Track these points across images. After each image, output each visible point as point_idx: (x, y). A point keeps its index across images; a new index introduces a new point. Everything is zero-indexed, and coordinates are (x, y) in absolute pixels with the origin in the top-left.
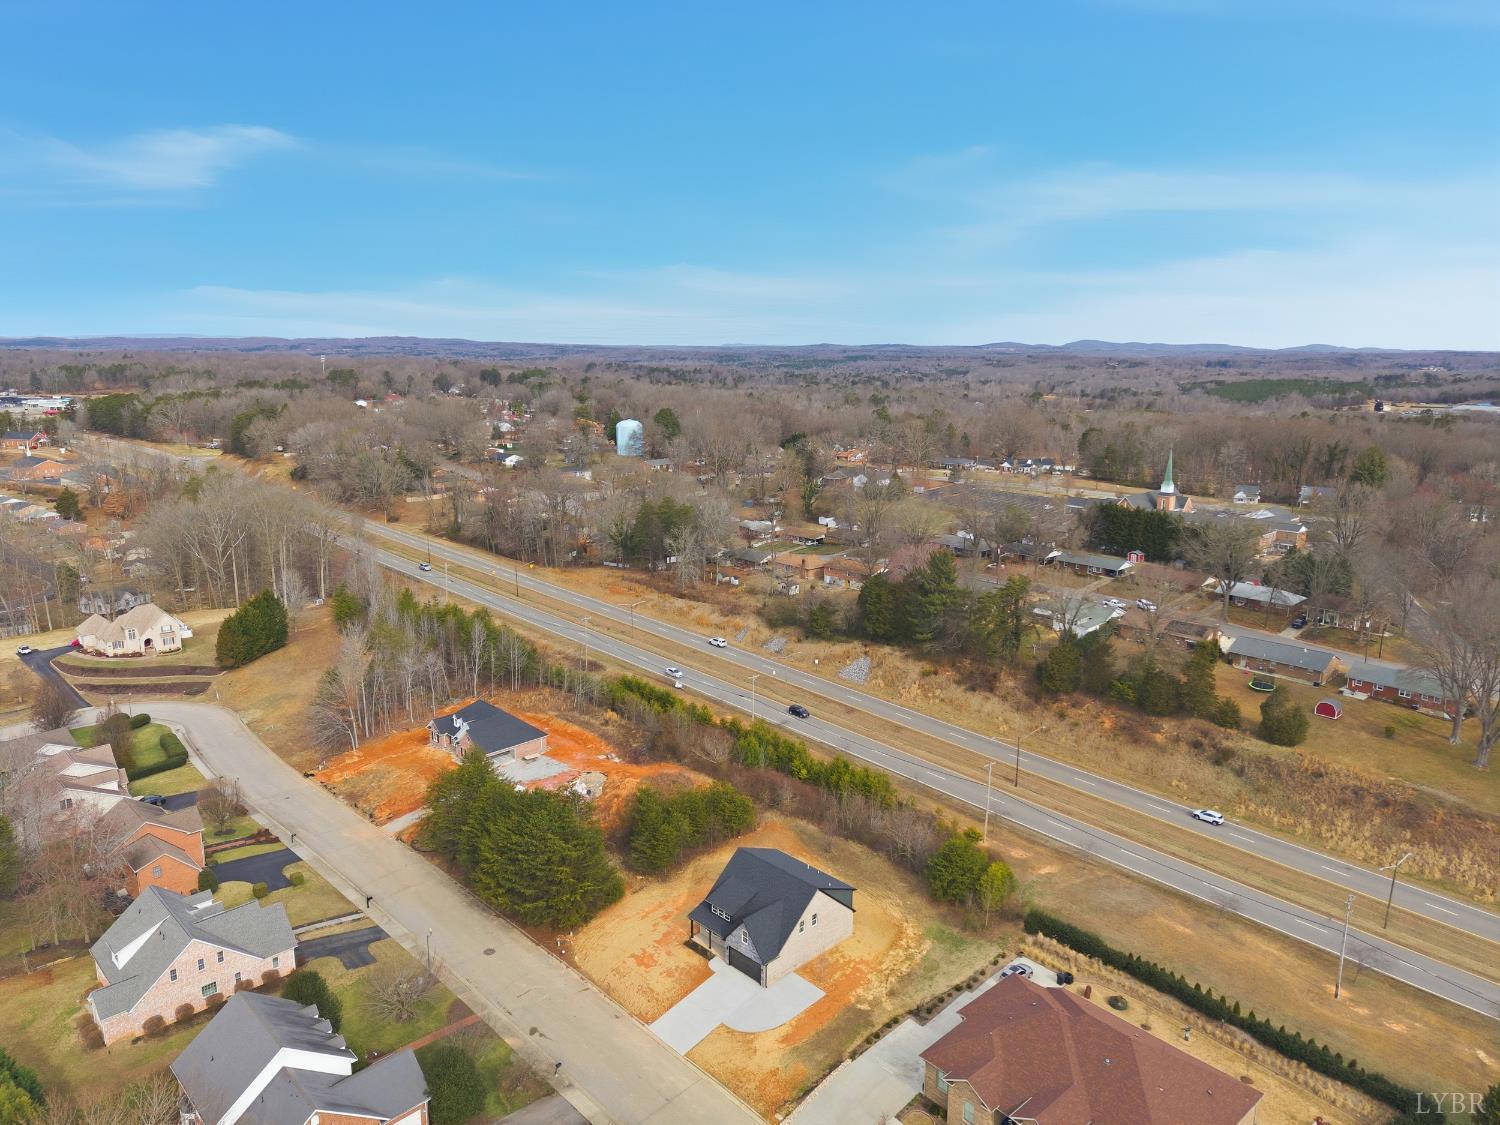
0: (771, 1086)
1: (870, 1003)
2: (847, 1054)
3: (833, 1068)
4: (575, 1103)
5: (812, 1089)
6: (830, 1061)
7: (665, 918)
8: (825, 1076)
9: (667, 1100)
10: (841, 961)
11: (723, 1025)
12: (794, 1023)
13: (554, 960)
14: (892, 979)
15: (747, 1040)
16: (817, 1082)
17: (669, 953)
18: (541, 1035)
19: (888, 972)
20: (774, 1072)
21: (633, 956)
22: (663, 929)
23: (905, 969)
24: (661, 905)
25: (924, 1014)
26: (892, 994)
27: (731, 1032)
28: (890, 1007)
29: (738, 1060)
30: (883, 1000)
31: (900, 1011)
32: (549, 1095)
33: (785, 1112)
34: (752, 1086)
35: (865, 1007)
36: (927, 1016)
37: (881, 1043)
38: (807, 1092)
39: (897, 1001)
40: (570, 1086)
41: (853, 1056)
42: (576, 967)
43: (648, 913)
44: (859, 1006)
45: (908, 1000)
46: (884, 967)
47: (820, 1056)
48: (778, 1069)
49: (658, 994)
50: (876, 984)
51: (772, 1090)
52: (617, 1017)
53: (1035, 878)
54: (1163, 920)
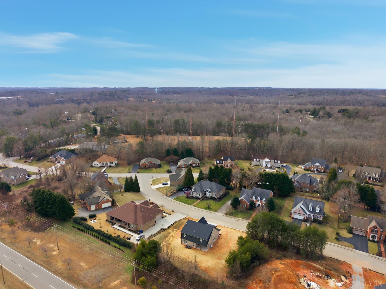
1: (174, 230)
2: (177, 222)
14: (170, 236)
19: (171, 237)
23: (167, 239)
26: (170, 233)
28: (170, 230)
31: (168, 230)
35: (175, 230)
39: (168, 232)
40: (224, 215)
44: (176, 230)
45: (166, 232)
46: (172, 238)
50: (173, 234)
53: (122, 277)
54: (86, 267)
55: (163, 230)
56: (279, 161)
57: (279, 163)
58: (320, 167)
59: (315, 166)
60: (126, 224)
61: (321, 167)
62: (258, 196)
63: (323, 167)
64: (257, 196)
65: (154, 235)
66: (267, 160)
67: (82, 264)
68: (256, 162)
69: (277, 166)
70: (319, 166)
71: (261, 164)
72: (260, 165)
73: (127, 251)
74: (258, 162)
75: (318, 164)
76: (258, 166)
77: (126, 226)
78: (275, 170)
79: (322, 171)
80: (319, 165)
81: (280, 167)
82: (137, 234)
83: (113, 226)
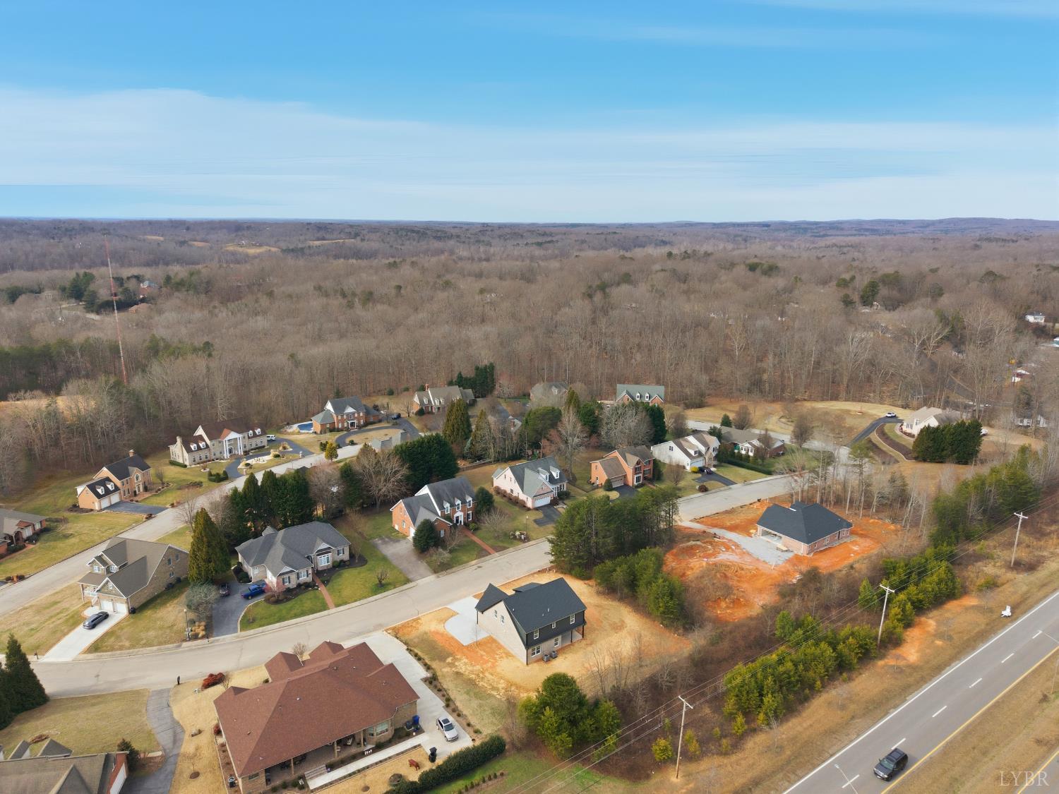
1: (452, 662)
2: (412, 648)
3: (405, 643)
4: (426, 578)
6: (411, 642)
8: (401, 641)
14: (473, 676)
16: (400, 639)
18: (476, 570)
19: (481, 675)
23: (481, 684)
25: (430, 681)
26: (458, 673)
28: (446, 670)
30: (454, 669)
32: (435, 572)
33: (392, 633)
34: (414, 623)
35: (448, 661)
36: (428, 682)
37: (413, 660)
38: (398, 637)
39: (449, 674)
41: (410, 651)
44: (450, 660)
45: (448, 679)
46: (487, 674)
47: (416, 640)
48: (419, 630)
55: (433, 680)
56: (258, 431)
57: (259, 436)
58: (356, 415)
59: (345, 417)
60: (342, 743)
61: (359, 414)
63: (361, 414)
65: (446, 701)
66: (233, 435)
68: (200, 452)
69: (257, 445)
70: (353, 414)
71: (215, 455)
72: (213, 457)
73: (505, 765)
74: (206, 451)
75: (350, 410)
76: (209, 461)
77: (354, 750)
78: (269, 454)
79: (362, 422)
80: (354, 410)
81: (264, 447)
82: (417, 735)
83: (312, 787)
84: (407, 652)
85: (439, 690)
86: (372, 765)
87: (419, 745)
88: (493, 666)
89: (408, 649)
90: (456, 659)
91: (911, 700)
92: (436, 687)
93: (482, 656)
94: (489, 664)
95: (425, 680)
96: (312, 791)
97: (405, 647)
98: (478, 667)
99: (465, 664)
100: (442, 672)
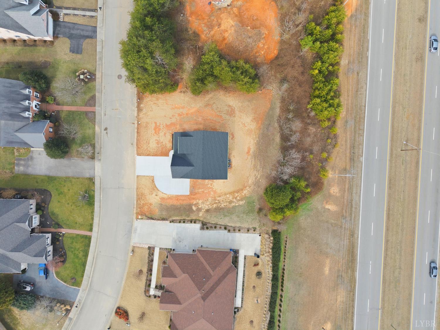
0: (147, 207)
1: (197, 209)
2: (171, 219)
3: (163, 219)
4: (96, 167)
5: (153, 219)
6: (164, 217)
7: (179, 115)
8: (159, 220)
9: (119, 187)
10: (209, 186)
11: (153, 177)
12: (170, 196)
13: (135, 99)
14: (215, 206)
15: (154, 188)
16: (156, 219)
17: (165, 134)
18: (107, 133)
19: (217, 201)
20: (151, 204)
21: (156, 123)
22: (174, 120)
23: (223, 205)
24: (183, 108)
25: (205, 227)
26: (208, 211)
27: (153, 181)
29: (146, 192)
30: (203, 211)
32: (92, 159)
33: (142, 217)
34: (142, 202)
36: (205, 228)
37: (182, 225)
38: (152, 219)
39: (206, 215)
41: (172, 221)
42: (139, 109)
43: (176, 108)
45: (209, 217)
46: (218, 199)
47: (164, 213)
48: (152, 204)
49: (149, 147)
50: (208, 203)
51: (146, 208)
52: (132, 144)
53: (319, 207)
54: (328, 261)
55: (205, 226)
62: (20, 106)
64: (20, 108)
65: (225, 228)
67: (327, 270)
82: (239, 254)
83: (240, 306)
84: (172, 224)
85: (215, 227)
86: (243, 280)
87: (245, 256)
88: (215, 192)
89: (170, 222)
90: (196, 205)
91: (370, 37)
92: (211, 227)
93: (203, 192)
94: (212, 193)
95: (202, 228)
96: (242, 307)
97: (168, 222)
98: (210, 199)
99: (203, 203)
100: (201, 217)
